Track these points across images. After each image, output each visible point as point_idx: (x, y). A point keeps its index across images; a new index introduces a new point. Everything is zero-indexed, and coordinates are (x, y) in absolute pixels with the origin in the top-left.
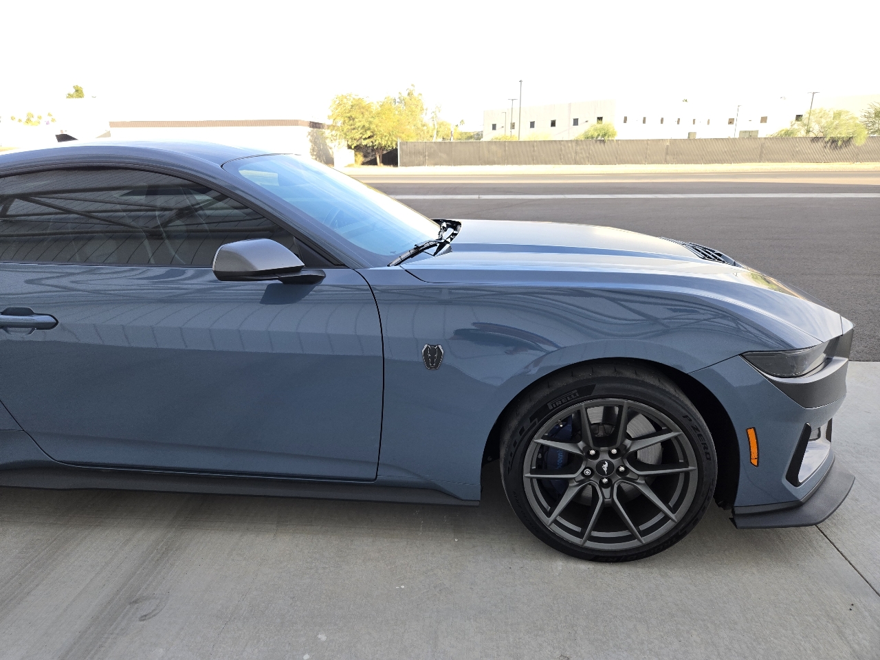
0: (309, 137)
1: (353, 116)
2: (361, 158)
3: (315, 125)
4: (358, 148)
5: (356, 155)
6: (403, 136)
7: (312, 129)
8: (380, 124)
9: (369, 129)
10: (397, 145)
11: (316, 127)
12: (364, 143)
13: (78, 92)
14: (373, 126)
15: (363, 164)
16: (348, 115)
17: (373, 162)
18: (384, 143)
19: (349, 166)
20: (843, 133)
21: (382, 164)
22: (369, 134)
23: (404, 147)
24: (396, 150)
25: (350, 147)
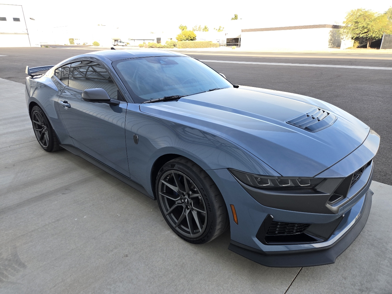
0: (330, 33)
1: (358, 21)
2: (357, 44)
3: (335, 27)
4: (357, 39)
5: (355, 42)
6: (388, 31)
7: (333, 29)
8: (374, 25)
9: (366, 28)
10: (382, 36)
11: (336, 28)
12: (361, 36)
13: (236, 17)
14: (369, 27)
15: (358, 47)
16: (356, 21)
17: (365, 47)
18: (374, 36)
19: (349, 48)
21: (369, 48)
22: (366, 30)
23: (387, 38)
24: (381, 39)
25: (352, 38)
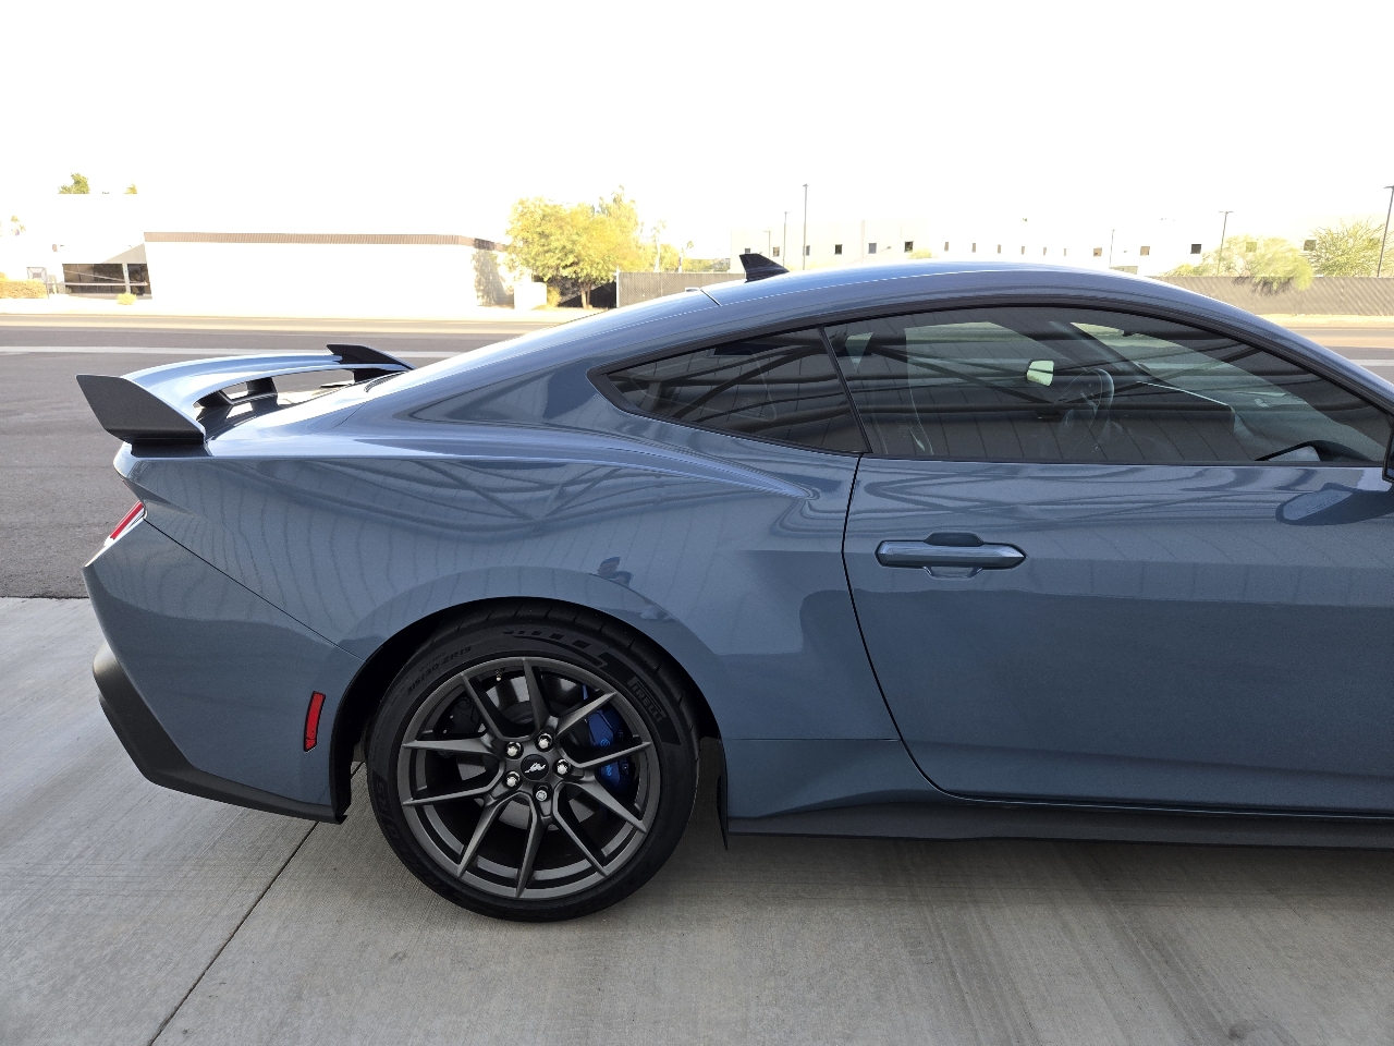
0: (474, 262)
1: (547, 232)
2: (556, 297)
3: (482, 244)
4: (552, 282)
5: (549, 292)
6: (625, 263)
7: (478, 250)
8: (590, 245)
9: (572, 252)
10: (615, 277)
11: (484, 248)
12: (565, 273)
13: (80, 185)
14: (578, 248)
15: (561, 305)
16: (539, 230)
17: (576, 303)
18: (595, 274)
19: (539, 308)
20: (1278, 271)
21: (591, 306)
22: (571, 259)
23: (626, 281)
24: (614, 284)
25: (539, 279)
